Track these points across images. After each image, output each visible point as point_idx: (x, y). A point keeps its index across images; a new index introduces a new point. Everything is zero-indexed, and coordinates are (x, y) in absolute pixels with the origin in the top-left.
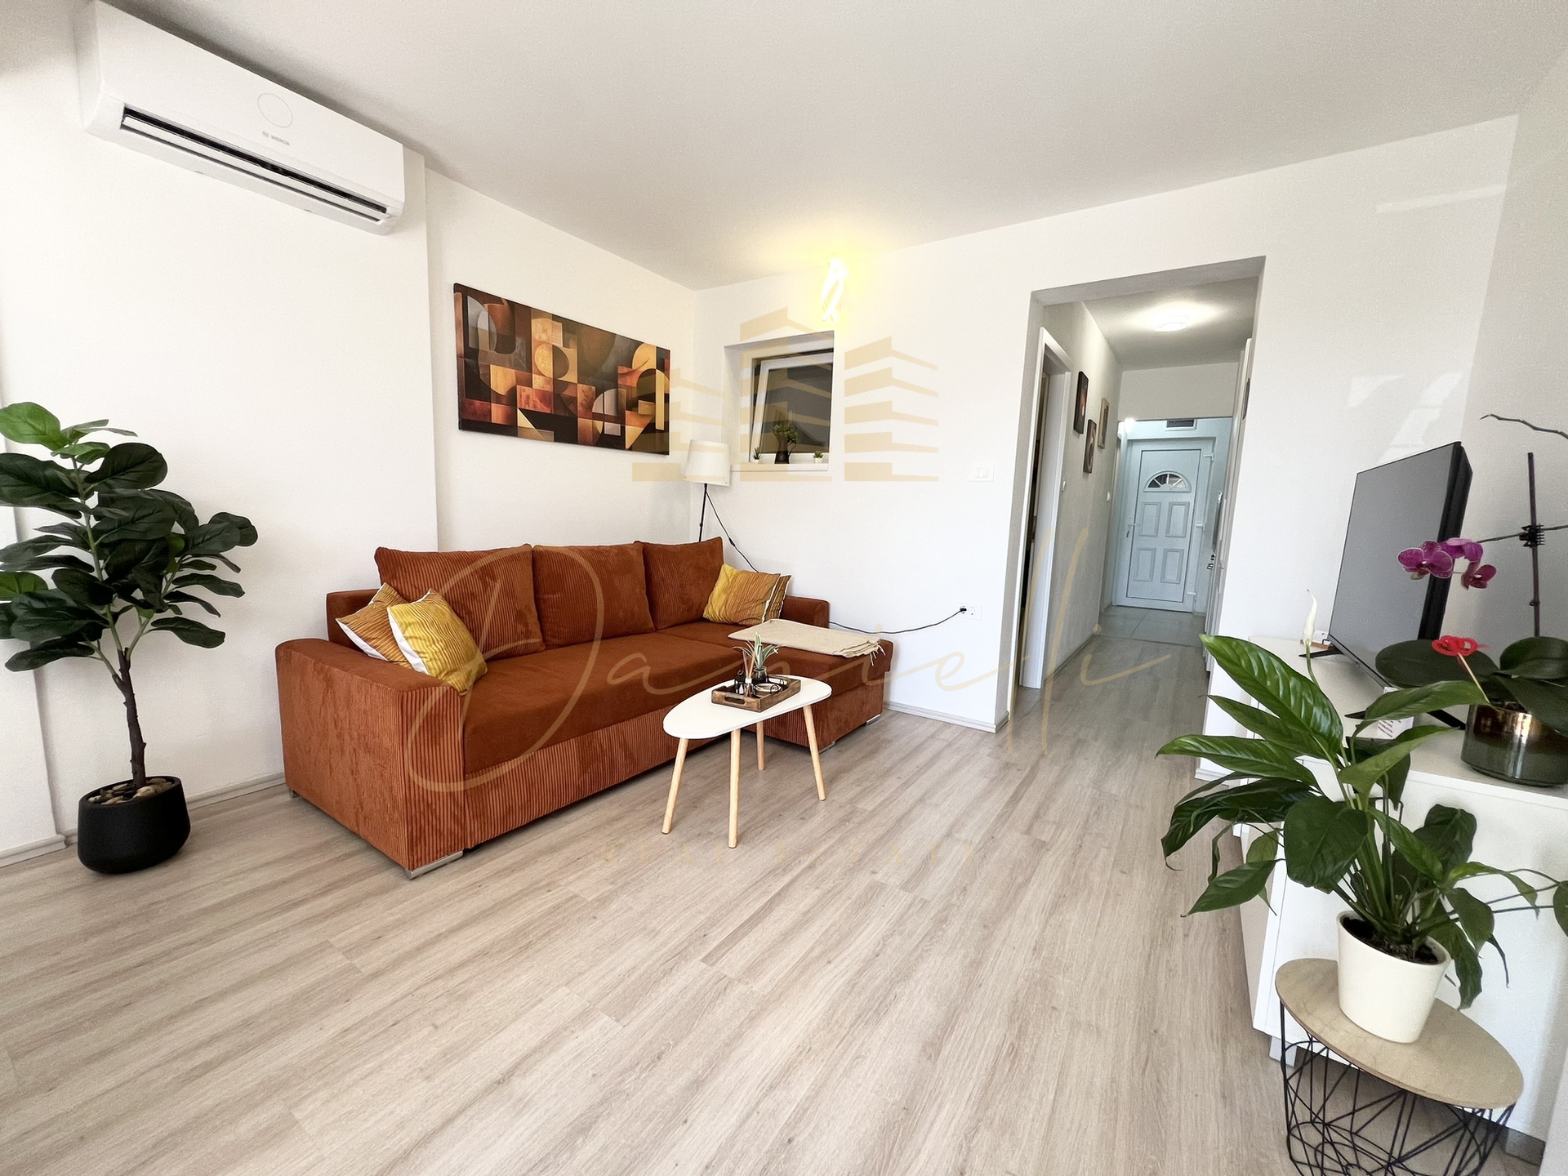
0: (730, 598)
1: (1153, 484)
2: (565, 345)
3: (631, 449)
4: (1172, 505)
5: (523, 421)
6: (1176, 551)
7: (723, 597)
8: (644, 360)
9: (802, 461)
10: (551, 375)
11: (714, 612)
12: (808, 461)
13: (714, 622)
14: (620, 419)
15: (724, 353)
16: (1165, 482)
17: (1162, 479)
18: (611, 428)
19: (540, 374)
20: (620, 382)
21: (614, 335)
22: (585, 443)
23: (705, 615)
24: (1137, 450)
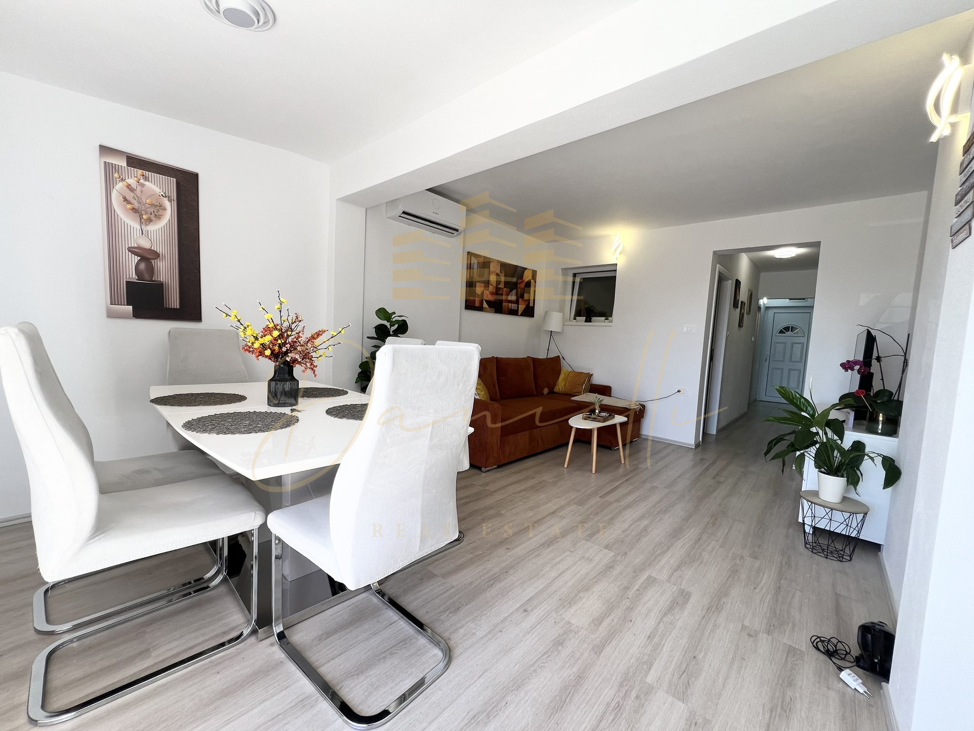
0: (567, 383)
1: (781, 332)
2: (501, 272)
3: (520, 315)
4: (793, 344)
5: (485, 305)
6: (796, 370)
7: (564, 383)
8: (527, 276)
9: (598, 321)
10: (495, 286)
11: (559, 389)
12: (602, 321)
13: (559, 394)
14: (517, 302)
15: (560, 271)
16: (789, 331)
17: (787, 329)
18: (514, 306)
19: (492, 285)
20: (518, 286)
21: (517, 266)
22: (505, 313)
23: (555, 390)
24: (771, 312)
